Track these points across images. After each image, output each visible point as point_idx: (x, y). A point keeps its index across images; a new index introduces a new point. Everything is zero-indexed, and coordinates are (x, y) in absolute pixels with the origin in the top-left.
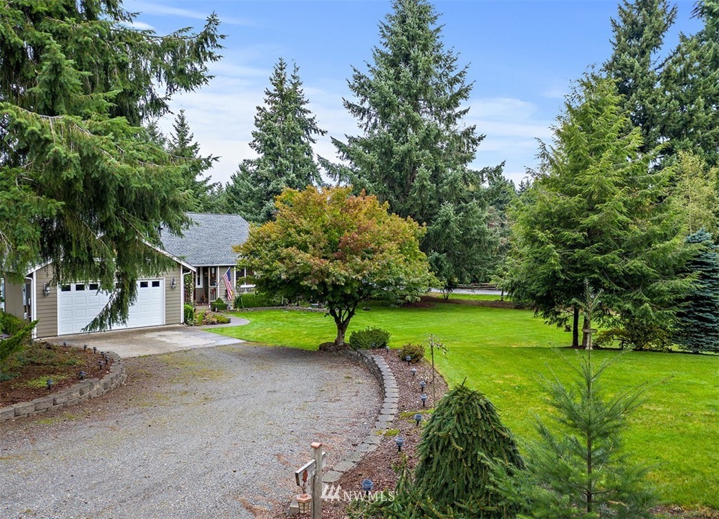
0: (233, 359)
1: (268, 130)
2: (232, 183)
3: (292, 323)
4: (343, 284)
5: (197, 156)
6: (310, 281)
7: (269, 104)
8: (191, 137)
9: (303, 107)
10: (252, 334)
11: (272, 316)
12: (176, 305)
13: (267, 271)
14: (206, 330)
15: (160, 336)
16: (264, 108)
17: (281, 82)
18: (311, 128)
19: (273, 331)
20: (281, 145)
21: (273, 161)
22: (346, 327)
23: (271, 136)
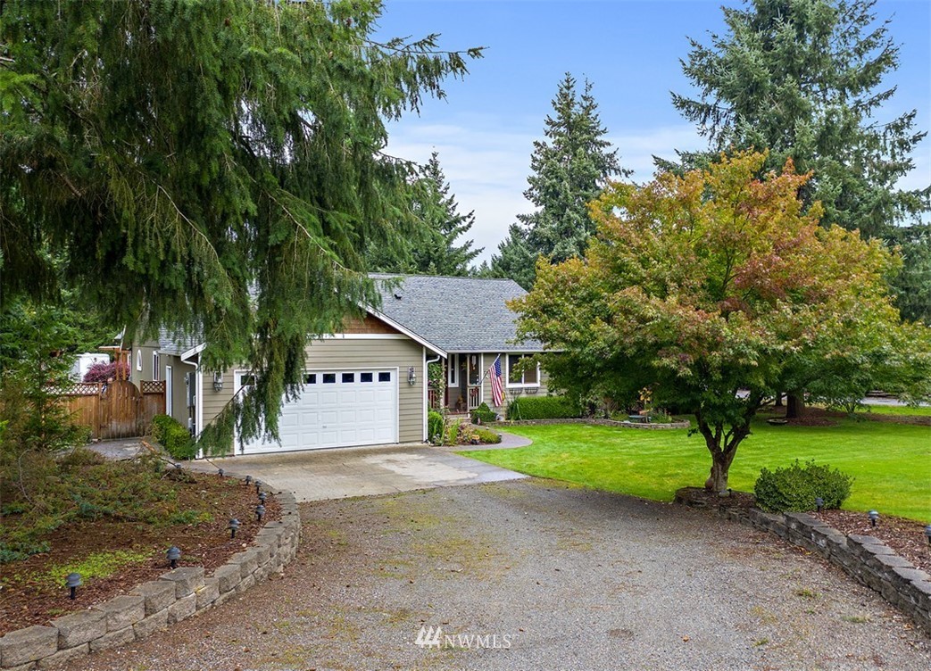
0: (510, 514)
1: (552, 172)
2: (499, 254)
3: (602, 445)
4: (754, 363)
5: (455, 214)
6: (675, 359)
7: (551, 136)
8: (447, 189)
9: (598, 138)
10: (539, 463)
11: (566, 433)
12: (416, 412)
13: (575, 343)
14: (462, 453)
15: (389, 461)
16: (544, 144)
17: (568, 105)
18: (611, 167)
19: (574, 460)
20: (569, 192)
21: (557, 216)
22: (731, 459)
23: (555, 180)
